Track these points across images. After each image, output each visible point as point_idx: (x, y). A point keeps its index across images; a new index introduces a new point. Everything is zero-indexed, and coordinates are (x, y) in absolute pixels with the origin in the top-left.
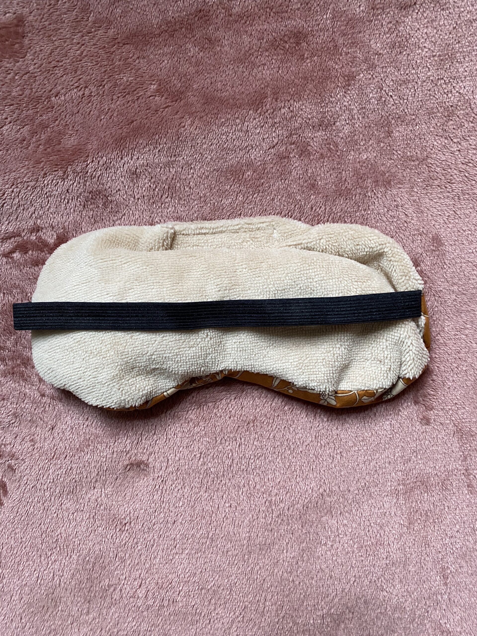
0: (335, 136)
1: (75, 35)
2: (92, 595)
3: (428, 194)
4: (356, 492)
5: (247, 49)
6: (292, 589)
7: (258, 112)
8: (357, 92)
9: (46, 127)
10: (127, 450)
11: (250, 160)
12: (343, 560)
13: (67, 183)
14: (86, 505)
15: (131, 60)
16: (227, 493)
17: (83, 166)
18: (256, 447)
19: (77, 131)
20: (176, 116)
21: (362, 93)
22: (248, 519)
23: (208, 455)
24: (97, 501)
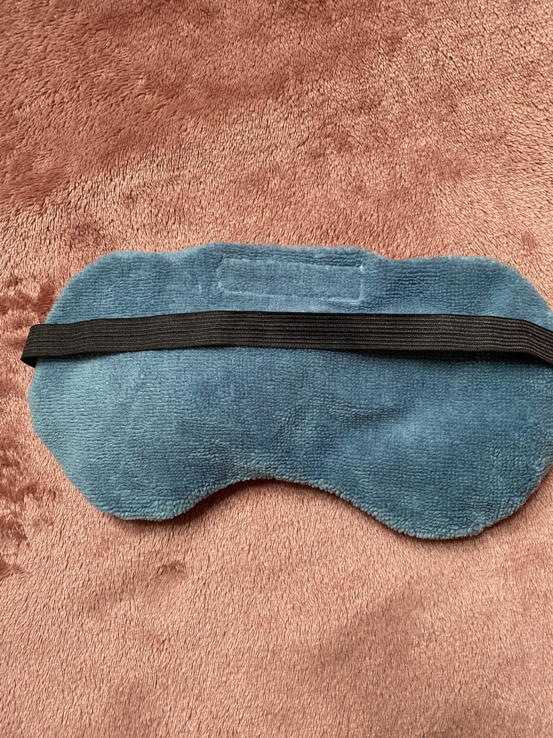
0: (382, 120)
1: (34, 26)
2: (132, 733)
3: (512, 183)
4: (452, 574)
5: (256, 17)
6: (381, 705)
7: (279, 100)
8: (405, 57)
9: (10, 149)
10: (157, 550)
11: (275, 164)
12: (443, 664)
13: (47, 219)
14: (113, 622)
15: (109, 49)
16: (287, 591)
17: (64, 195)
18: (319, 530)
19: (51, 150)
20: (173, 118)
21: (412, 58)
22: (316, 622)
23: (259, 546)
24: (125, 616)
